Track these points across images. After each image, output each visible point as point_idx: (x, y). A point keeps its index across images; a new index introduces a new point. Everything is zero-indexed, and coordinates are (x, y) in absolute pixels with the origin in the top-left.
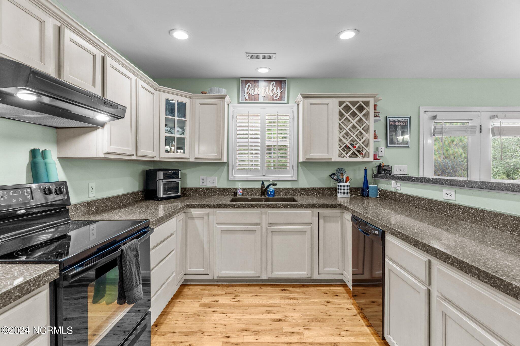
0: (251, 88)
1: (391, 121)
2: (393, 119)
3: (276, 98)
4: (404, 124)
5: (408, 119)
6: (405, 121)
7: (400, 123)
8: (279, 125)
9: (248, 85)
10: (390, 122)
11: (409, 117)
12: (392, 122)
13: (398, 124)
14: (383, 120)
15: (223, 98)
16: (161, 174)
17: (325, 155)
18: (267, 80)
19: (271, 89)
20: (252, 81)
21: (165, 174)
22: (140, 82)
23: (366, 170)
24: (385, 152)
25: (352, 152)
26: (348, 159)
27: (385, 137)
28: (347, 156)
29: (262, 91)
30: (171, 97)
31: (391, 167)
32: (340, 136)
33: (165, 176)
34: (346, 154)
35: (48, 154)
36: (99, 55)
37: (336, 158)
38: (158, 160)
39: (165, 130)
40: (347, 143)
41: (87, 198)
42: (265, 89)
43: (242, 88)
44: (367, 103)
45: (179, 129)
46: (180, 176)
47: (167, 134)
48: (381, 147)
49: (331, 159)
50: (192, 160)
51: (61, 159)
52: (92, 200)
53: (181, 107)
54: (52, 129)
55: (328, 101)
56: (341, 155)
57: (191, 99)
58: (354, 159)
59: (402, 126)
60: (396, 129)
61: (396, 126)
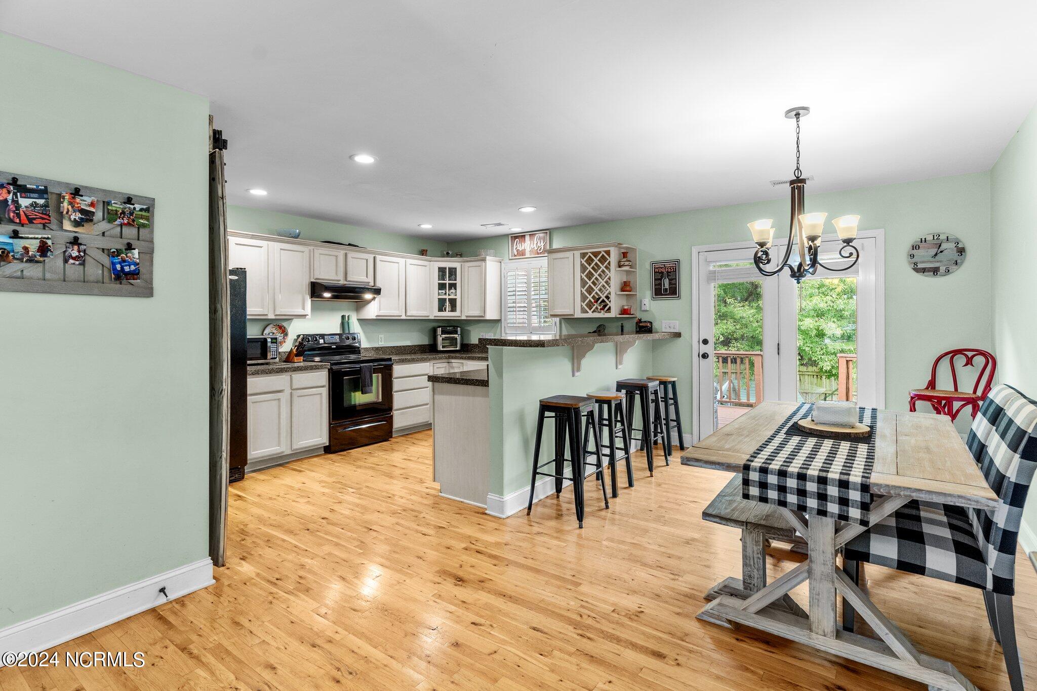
0: (519, 244)
2: (658, 265)
3: (541, 252)
5: (676, 264)
6: (672, 266)
9: (516, 240)
10: (655, 269)
11: (678, 261)
12: (658, 268)
14: (648, 266)
15: (484, 260)
16: (439, 330)
17: (567, 311)
18: (532, 234)
19: (535, 243)
20: (520, 237)
21: (444, 331)
22: (410, 261)
23: (622, 327)
24: (650, 305)
25: (595, 307)
26: (590, 314)
27: (649, 287)
28: (590, 312)
29: (528, 245)
30: (443, 265)
31: (651, 323)
32: (584, 291)
33: (443, 332)
34: (590, 309)
35: (350, 317)
36: (370, 258)
37: (578, 314)
38: (433, 318)
39: (439, 293)
40: (590, 298)
41: (377, 345)
42: (531, 244)
43: (512, 244)
44: (608, 253)
45: (453, 291)
46: (459, 333)
47: (440, 297)
48: (645, 300)
49: (572, 315)
50: (463, 318)
51: (359, 320)
52: (380, 346)
53: (453, 272)
54: (354, 303)
55: (569, 254)
56: (584, 311)
57: (462, 263)
58: (596, 315)
59: (670, 272)
60: (662, 277)
61: (662, 273)
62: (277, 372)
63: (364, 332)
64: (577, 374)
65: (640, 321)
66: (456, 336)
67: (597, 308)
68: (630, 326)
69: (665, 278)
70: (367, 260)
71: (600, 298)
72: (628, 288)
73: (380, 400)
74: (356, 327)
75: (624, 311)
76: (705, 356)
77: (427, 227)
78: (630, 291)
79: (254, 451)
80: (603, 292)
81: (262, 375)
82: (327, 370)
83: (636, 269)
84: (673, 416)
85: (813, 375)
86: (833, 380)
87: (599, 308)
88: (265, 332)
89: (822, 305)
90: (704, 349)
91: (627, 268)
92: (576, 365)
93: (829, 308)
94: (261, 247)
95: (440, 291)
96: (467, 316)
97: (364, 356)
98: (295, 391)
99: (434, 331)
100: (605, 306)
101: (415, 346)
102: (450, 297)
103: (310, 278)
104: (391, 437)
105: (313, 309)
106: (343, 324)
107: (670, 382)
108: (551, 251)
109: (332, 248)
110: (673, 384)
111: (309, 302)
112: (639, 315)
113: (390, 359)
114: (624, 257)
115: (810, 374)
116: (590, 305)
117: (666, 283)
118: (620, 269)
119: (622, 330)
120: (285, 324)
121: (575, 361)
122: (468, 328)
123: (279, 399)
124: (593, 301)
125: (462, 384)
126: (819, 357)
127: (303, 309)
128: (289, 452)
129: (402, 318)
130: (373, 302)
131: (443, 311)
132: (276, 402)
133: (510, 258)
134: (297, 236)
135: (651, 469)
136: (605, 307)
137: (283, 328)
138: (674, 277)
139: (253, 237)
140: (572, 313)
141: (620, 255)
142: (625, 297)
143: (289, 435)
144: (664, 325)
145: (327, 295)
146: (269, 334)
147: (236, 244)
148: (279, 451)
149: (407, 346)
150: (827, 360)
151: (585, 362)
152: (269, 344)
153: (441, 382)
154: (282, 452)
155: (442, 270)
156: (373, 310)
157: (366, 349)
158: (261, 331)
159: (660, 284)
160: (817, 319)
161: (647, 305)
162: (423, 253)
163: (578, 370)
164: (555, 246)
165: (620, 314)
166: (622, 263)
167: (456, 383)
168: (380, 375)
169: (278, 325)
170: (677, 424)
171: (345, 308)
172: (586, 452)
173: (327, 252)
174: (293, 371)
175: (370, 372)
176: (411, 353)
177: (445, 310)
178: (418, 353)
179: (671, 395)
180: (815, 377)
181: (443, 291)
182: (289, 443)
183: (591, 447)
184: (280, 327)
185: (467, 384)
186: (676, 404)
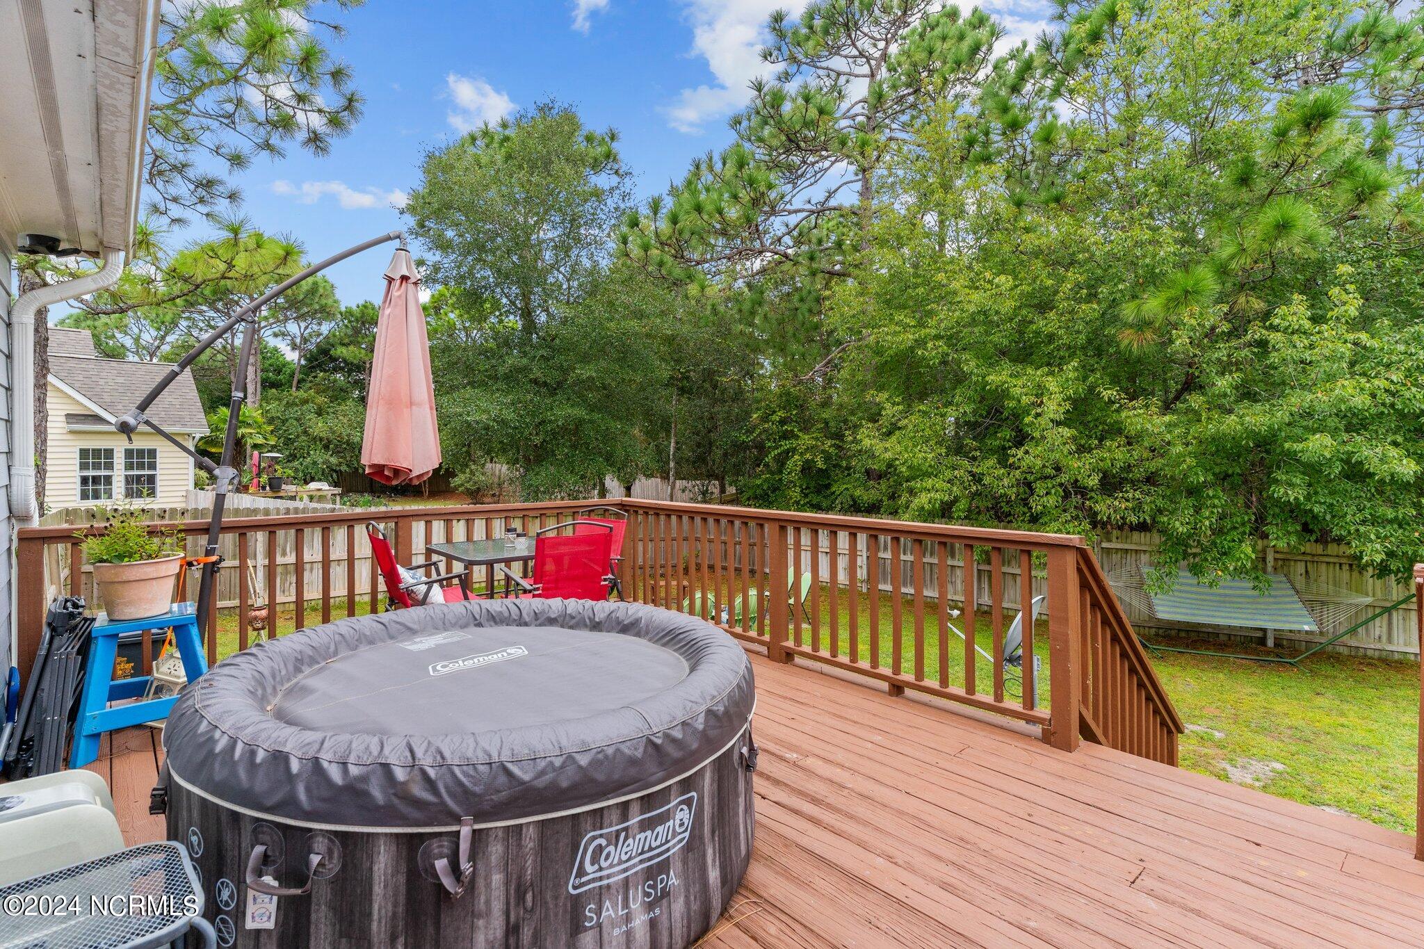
85: (1341, 565)
86: (1394, 584)
89: (1361, 401)
93: (1382, 409)
115: (1332, 560)
126: (1353, 529)
150: (1373, 537)
160: (1346, 437)
180: (1346, 567)
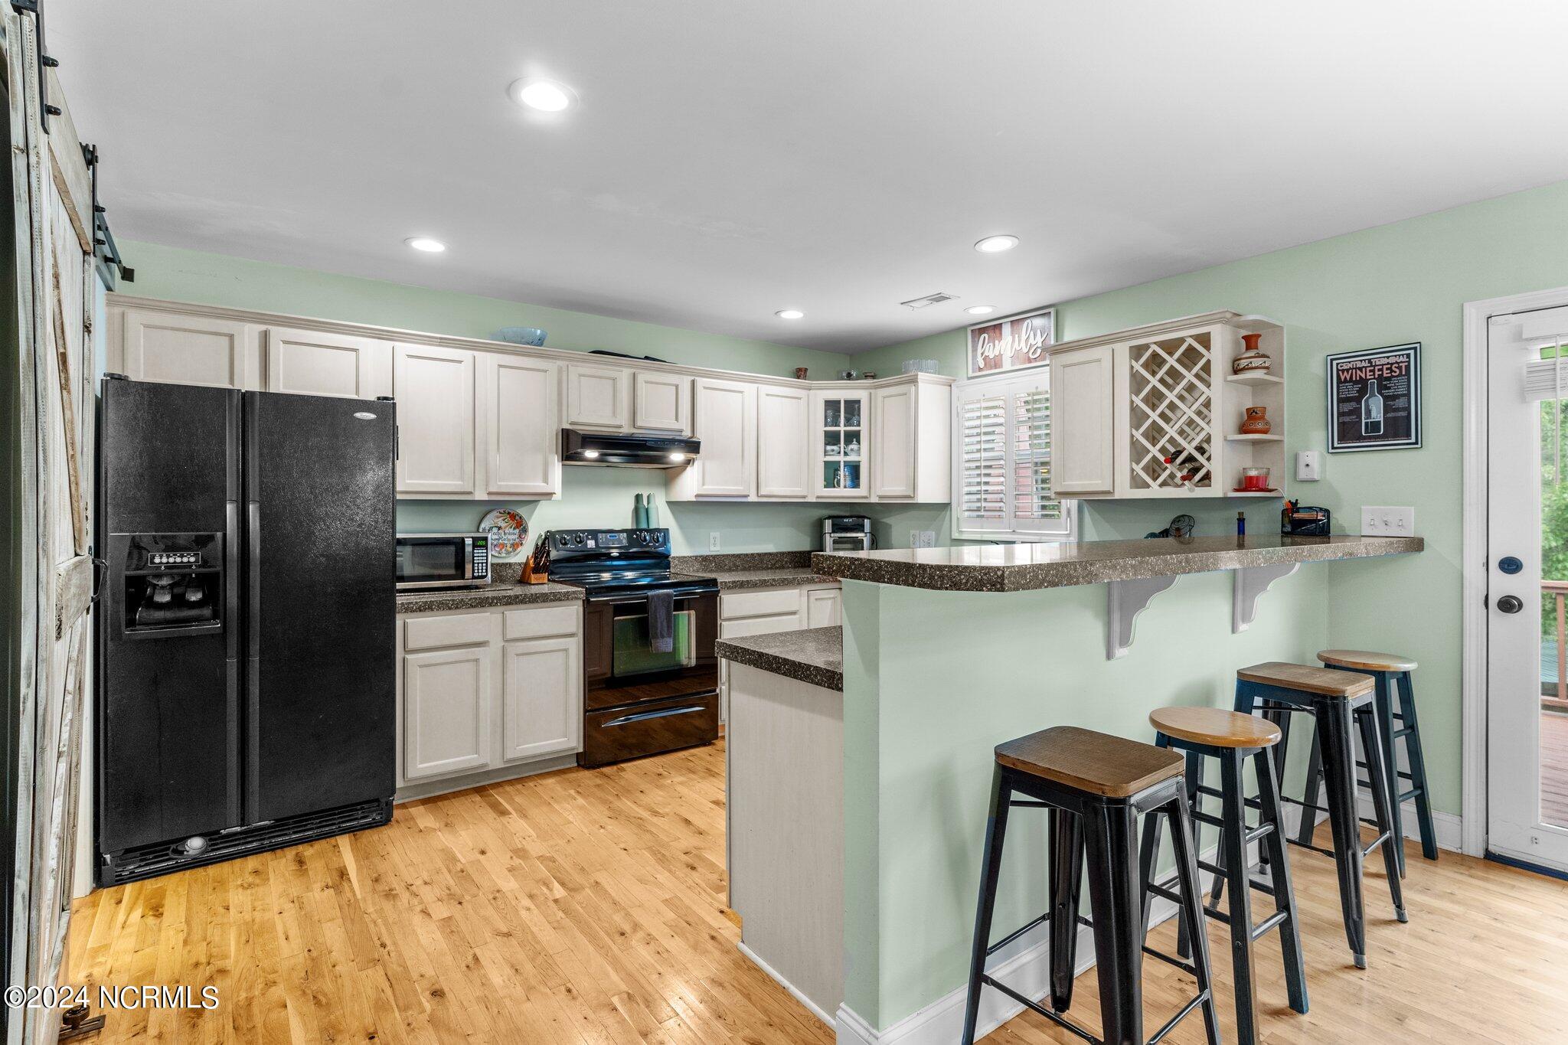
0: (988, 343)
1: (1346, 367)
2: (1350, 362)
3: (1035, 357)
4: (1395, 372)
5: (1408, 356)
6: (1397, 363)
7: (1379, 370)
8: (1036, 417)
9: (983, 336)
10: (1341, 373)
11: (1416, 348)
12: (1348, 370)
13: (1368, 374)
14: (1317, 368)
15: (914, 381)
16: (828, 525)
17: (1096, 483)
18: (1017, 319)
19: (1024, 337)
20: (990, 328)
21: (836, 524)
22: (765, 389)
23: (1241, 521)
24: (1323, 465)
25: (1168, 472)
26: (1155, 491)
27: (1323, 420)
28: (1155, 485)
29: (1007, 345)
30: (833, 395)
31: (1327, 512)
32: (1138, 435)
33: (837, 528)
34: (1155, 479)
35: (652, 499)
36: (685, 382)
37: (1124, 491)
38: (814, 500)
39: (825, 451)
40: (1154, 451)
41: (705, 552)
42: (1013, 341)
43: (973, 347)
44: (1205, 340)
45: (854, 446)
46: (867, 528)
47: (829, 459)
48: (1308, 453)
49: (1108, 493)
50: (874, 500)
51: (670, 504)
52: (712, 554)
53: (853, 407)
54: (658, 471)
55: (1103, 353)
56: (1137, 482)
57: (871, 391)
58: (1170, 493)
59: (1388, 379)
60: (1362, 392)
61: (1363, 382)
62: (472, 606)
63: (681, 527)
64: (1120, 652)
65: (1294, 506)
66: (860, 535)
67: (1172, 476)
68: (1263, 520)
69: (1373, 395)
70: (677, 387)
71: (1179, 453)
72: (1260, 426)
73: (693, 662)
74: (662, 517)
75: (1247, 483)
76: (1509, 605)
77: (793, 316)
78: (1265, 432)
79: (421, 763)
80: (1190, 438)
81: (440, 612)
82: (580, 603)
83: (1282, 377)
84: (1403, 764)
87: (1179, 475)
88: (483, 526)
90: (1503, 585)
91: (1258, 374)
92: (1116, 627)
94: (461, 362)
95: (829, 448)
96: (881, 497)
97: (677, 572)
98: (512, 644)
99: (819, 524)
100: (1196, 470)
101: (783, 554)
102: (848, 459)
103: (560, 420)
104: (716, 737)
105: (566, 482)
106: (636, 511)
107: (1394, 674)
108: (1058, 350)
109: (606, 363)
110: (1404, 679)
111: (557, 469)
112: (1289, 492)
113: (714, 582)
114: (1248, 348)
116: (1154, 469)
117: (1375, 408)
118: (1236, 377)
119: (1241, 530)
120: (522, 511)
121: (1116, 616)
122: (887, 520)
123: (477, 660)
124: (1162, 458)
125: (784, 674)
127: (546, 480)
128: (498, 764)
129: (750, 499)
130: (689, 469)
131: (834, 487)
132: (470, 666)
133: (971, 374)
134: (540, 342)
135: (1356, 944)
136: (1193, 469)
137: (517, 518)
138: (1402, 391)
139: (443, 342)
140: (1107, 487)
141: (1236, 343)
142: (1250, 449)
143: (499, 730)
144: (1366, 518)
145: (591, 454)
146: (491, 529)
147: (409, 356)
148: (475, 764)
149: (766, 554)
151: (1144, 622)
152: (468, 549)
153: (742, 662)
154: (486, 765)
155: (832, 406)
156: (690, 485)
157: (683, 560)
158: (476, 524)
159: (1357, 412)
161: (1315, 464)
162: (800, 373)
163: (1125, 641)
164: (1069, 335)
165: (1236, 490)
166: (1243, 363)
167: (772, 670)
168: (693, 612)
169: (509, 513)
170: (1416, 787)
171: (639, 480)
172: (1147, 887)
173: (593, 372)
174: (506, 605)
175: (668, 608)
176: (773, 567)
177: (839, 485)
178: (789, 568)
179: (1396, 707)
181: (835, 448)
182: (498, 746)
183: (1165, 871)
184: (513, 516)
185: (795, 677)
186: (1411, 729)
